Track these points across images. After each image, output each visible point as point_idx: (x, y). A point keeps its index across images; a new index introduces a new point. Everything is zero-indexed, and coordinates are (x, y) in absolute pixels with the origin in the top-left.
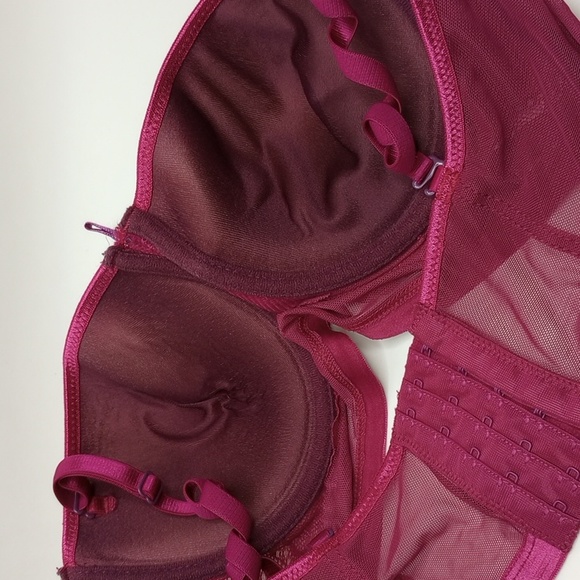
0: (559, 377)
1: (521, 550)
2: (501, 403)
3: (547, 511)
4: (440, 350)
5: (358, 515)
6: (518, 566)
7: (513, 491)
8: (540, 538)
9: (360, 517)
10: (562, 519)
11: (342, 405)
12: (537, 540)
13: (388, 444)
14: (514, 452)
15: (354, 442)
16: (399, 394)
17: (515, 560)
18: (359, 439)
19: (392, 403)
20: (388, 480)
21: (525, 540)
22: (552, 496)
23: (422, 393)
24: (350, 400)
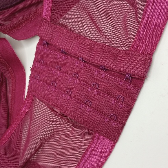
0: (113, 49)
1: (92, 143)
2: (83, 66)
3: (106, 120)
4: (52, 42)
5: (9, 131)
6: (89, 151)
7: (88, 110)
8: (102, 135)
9: (10, 132)
10: (113, 124)
11: (4, 78)
12: (100, 137)
13: (26, 95)
14: (89, 90)
15: (10, 96)
16: (31, 69)
17: (88, 148)
18: (12, 95)
19: (28, 73)
20: (25, 113)
21: (94, 137)
22: (109, 112)
23: (43, 66)
24: (8, 75)
